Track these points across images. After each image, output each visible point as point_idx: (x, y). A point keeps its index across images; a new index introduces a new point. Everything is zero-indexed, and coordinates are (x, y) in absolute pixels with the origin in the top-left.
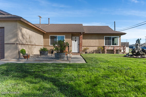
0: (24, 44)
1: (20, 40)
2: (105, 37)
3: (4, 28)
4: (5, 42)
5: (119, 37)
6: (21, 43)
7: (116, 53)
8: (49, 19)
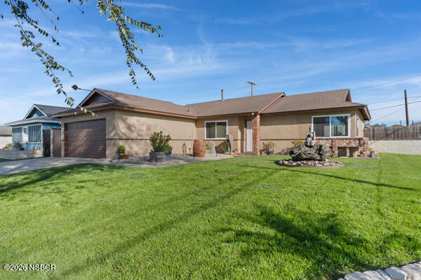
0: (132, 139)
1: (122, 133)
2: (313, 117)
3: (105, 119)
4: (107, 137)
5: (351, 116)
6: (124, 137)
7: (339, 156)
8: (222, 91)
